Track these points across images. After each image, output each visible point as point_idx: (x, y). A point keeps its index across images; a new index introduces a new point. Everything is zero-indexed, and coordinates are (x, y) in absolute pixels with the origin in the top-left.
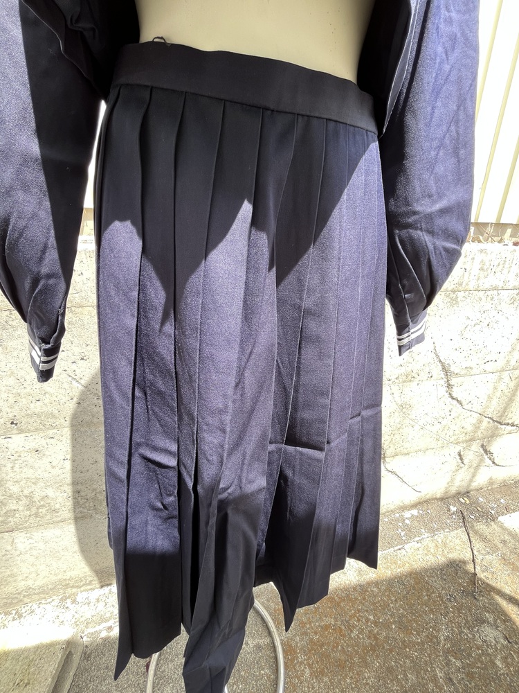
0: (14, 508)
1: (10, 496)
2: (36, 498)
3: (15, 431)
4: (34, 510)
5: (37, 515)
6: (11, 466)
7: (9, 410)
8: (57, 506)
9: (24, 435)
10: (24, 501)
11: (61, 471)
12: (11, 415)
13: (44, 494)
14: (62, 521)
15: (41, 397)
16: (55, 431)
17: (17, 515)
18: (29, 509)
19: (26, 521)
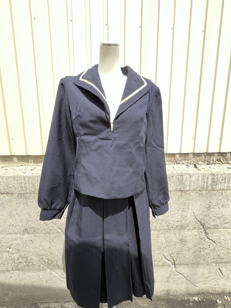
0: (21, 261)
1: (21, 256)
2: (29, 259)
3: (26, 233)
4: (27, 263)
5: (28, 265)
6: (23, 245)
7: (25, 225)
8: (35, 263)
9: (28, 235)
10: (25, 259)
11: (38, 250)
12: (25, 227)
13: (31, 257)
14: (36, 269)
15: (35, 222)
16: (38, 234)
17: (22, 264)
18: (26, 263)
19: (24, 267)
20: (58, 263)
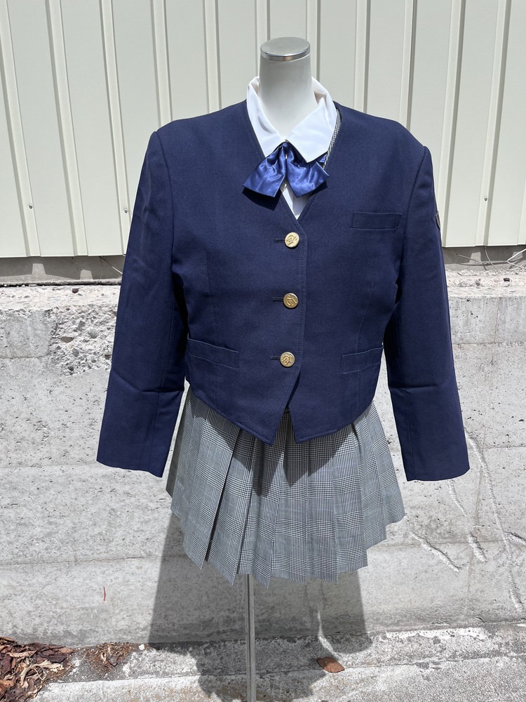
20: (453, 529)
